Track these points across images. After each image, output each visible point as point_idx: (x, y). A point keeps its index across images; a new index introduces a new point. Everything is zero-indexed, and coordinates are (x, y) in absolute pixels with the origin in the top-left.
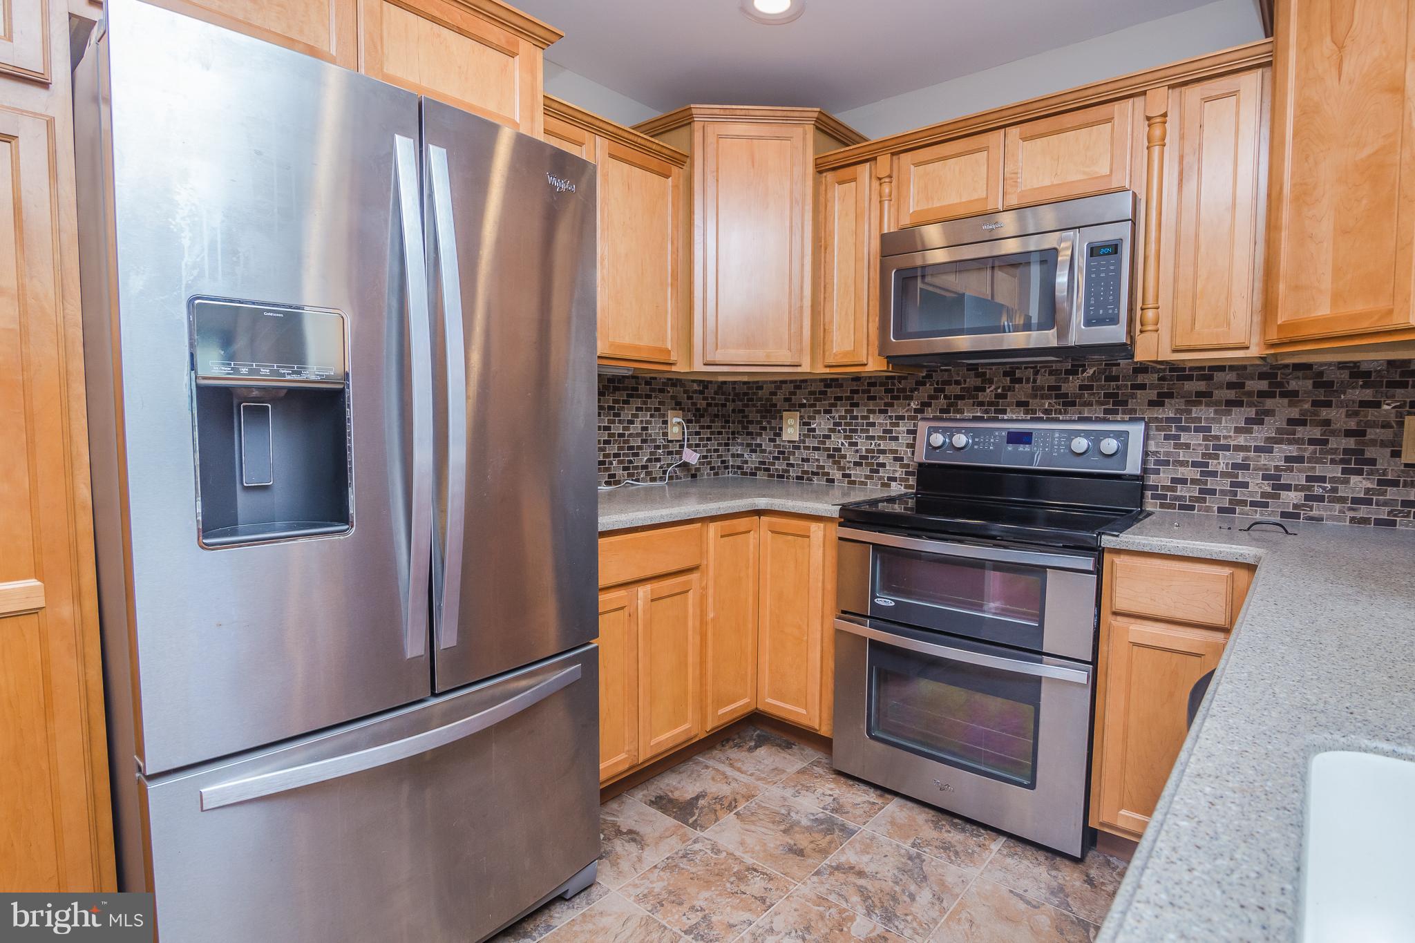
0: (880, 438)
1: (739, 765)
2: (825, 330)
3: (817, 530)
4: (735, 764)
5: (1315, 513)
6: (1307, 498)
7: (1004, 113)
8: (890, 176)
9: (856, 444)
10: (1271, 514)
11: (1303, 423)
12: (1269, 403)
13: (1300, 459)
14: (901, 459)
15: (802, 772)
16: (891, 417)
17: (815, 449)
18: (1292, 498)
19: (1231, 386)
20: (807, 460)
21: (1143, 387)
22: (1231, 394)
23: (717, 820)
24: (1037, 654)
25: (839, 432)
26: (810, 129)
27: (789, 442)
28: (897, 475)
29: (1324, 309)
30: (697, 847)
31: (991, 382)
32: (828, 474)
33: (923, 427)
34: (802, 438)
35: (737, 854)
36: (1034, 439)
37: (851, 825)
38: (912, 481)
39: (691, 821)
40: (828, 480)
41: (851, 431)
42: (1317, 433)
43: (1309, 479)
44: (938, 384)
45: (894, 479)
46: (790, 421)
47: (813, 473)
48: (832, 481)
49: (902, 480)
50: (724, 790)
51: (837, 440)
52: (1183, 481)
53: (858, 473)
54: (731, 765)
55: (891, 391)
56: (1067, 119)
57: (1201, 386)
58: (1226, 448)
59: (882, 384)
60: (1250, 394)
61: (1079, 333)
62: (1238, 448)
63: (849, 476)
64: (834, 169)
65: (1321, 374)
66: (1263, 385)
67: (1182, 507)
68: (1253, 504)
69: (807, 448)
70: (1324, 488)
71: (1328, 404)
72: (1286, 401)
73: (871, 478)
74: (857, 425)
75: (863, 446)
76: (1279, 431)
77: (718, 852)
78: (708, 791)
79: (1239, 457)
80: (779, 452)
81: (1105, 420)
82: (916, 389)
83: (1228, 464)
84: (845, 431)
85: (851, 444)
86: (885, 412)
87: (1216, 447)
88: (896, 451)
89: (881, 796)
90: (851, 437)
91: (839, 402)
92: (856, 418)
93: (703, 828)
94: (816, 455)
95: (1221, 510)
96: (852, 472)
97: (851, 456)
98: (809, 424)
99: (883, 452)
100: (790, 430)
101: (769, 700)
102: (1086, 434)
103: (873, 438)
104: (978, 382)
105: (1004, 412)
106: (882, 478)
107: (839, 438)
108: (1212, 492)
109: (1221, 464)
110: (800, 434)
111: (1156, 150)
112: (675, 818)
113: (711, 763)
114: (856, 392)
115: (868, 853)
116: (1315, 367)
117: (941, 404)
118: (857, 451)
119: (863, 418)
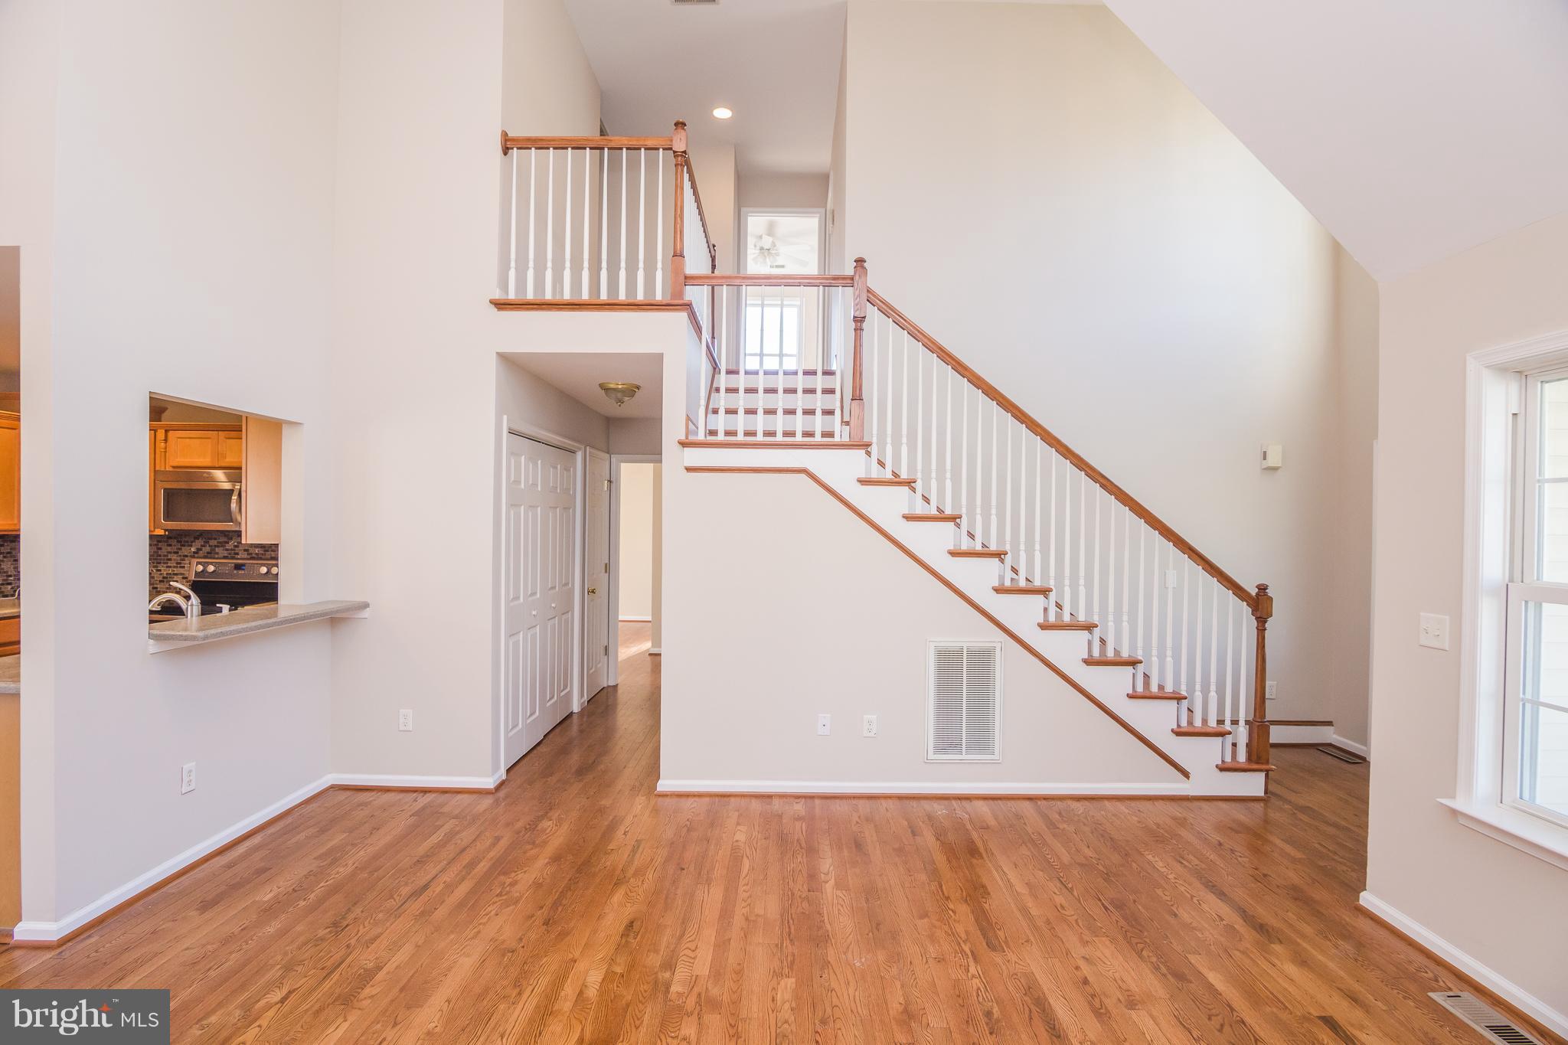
0: (174, 567)
8: (167, 440)
9: (160, 570)
14: (186, 578)
16: (180, 556)
31: (231, 539)
33: (194, 562)
44: (205, 539)
53: (163, 587)
55: (180, 542)
63: (156, 588)
74: (161, 560)
75: (165, 571)
82: (194, 541)
86: (177, 553)
88: (183, 574)
90: (157, 567)
92: (160, 556)
96: (158, 586)
97: (157, 577)
99: (176, 574)
103: (170, 567)
104: (226, 540)
105: (238, 554)
114: (160, 542)
117: (208, 549)
118: (161, 574)
119: (165, 556)
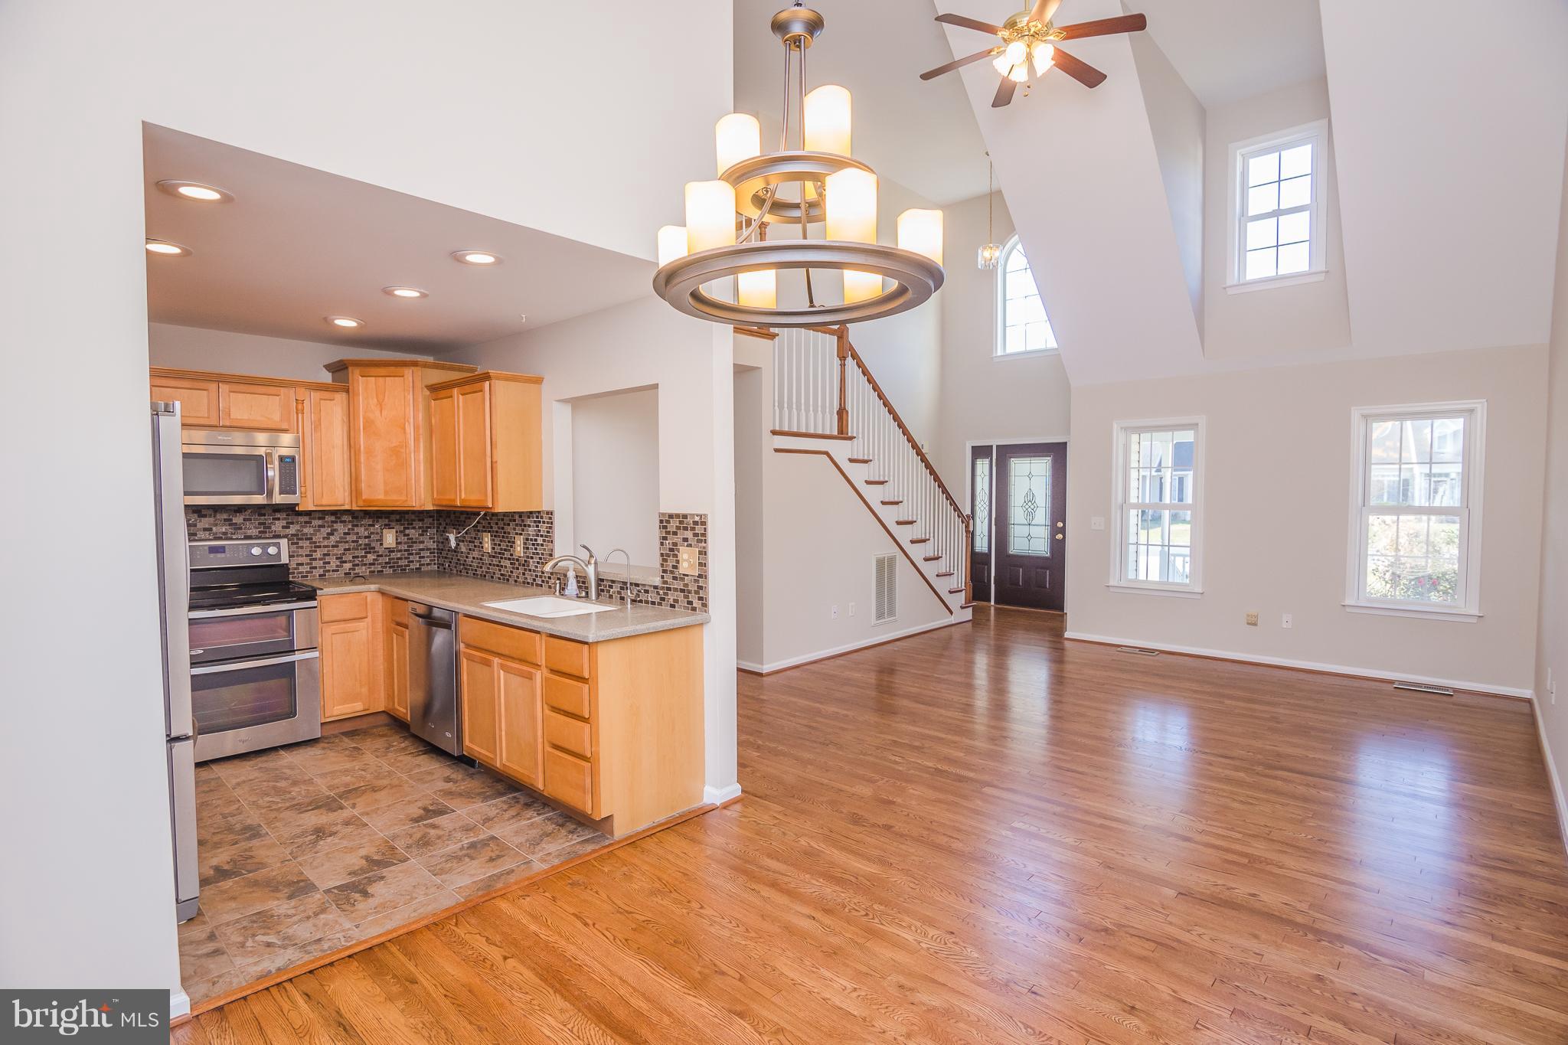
5: (356, 571)
6: (354, 565)
10: (340, 573)
11: (348, 534)
12: (336, 526)
13: (349, 549)
18: (348, 566)
19: (320, 518)
21: (279, 519)
24: (292, 651)
29: (381, 497)
36: (227, 550)
42: (354, 537)
43: (353, 557)
52: (302, 564)
56: (256, 389)
58: (320, 547)
60: (327, 522)
61: (278, 499)
62: (325, 547)
65: (356, 514)
67: (302, 577)
68: (333, 571)
70: (359, 560)
71: (357, 526)
72: (342, 525)
79: (325, 551)
81: (261, 538)
83: (321, 554)
87: (315, 547)
95: (320, 575)
102: (258, 545)
108: (315, 568)
109: (318, 554)
111: (300, 415)
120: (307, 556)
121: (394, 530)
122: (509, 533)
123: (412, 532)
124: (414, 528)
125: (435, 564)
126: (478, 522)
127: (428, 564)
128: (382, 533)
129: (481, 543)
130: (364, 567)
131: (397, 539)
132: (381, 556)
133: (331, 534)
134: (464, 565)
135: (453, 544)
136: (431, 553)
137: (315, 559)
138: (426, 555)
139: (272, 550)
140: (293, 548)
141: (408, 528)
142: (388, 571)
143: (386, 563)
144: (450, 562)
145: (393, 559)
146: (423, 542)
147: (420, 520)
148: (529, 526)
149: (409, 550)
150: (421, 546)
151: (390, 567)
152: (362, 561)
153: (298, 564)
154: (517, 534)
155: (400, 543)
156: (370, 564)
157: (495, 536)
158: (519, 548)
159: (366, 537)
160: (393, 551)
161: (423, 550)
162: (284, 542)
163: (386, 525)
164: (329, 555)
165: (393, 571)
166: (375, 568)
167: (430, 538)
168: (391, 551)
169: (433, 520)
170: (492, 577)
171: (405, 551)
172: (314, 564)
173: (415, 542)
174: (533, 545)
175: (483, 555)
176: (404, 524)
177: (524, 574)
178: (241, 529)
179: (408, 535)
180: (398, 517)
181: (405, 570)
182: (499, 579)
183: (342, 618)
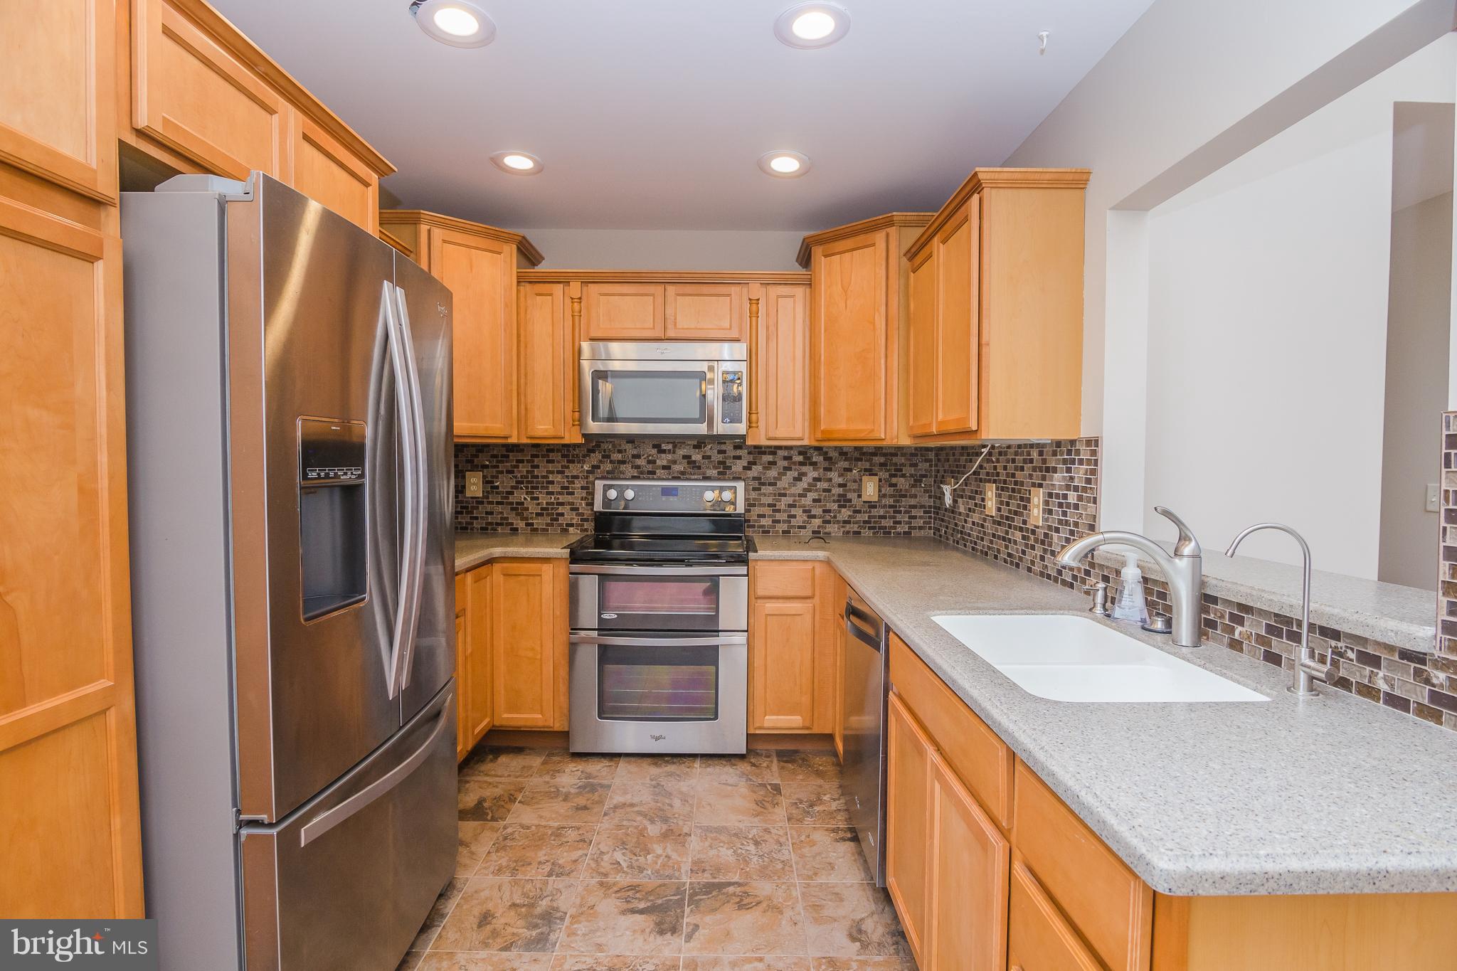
0: (559, 493)
1: (493, 773)
2: (526, 409)
3: (547, 570)
4: (490, 773)
5: (827, 530)
6: (825, 522)
7: (665, 275)
8: (580, 298)
9: (537, 498)
10: (808, 532)
11: (819, 480)
12: (804, 469)
13: (819, 501)
14: (577, 509)
15: (544, 763)
16: (567, 477)
17: (498, 503)
18: (817, 522)
19: (785, 458)
20: (492, 513)
21: (739, 458)
22: (786, 463)
23: (509, 811)
24: (716, 632)
25: (522, 488)
26: (514, 247)
27: (472, 498)
28: (574, 522)
30: (509, 830)
32: (512, 524)
33: (599, 484)
34: (485, 494)
35: (543, 823)
36: (680, 492)
37: (605, 782)
38: (590, 526)
39: (489, 818)
40: (511, 529)
41: (532, 488)
42: (825, 485)
43: (824, 511)
44: (604, 452)
45: (572, 525)
46: (473, 480)
47: (497, 524)
48: (517, 529)
49: (578, 525)
50: (498, 791)
51: (521, 496)
52: (763, 516)
53: (539, 523)
54: (487, 775)
55: (567, 456)
56: (705, 289)
57: (770, 458)
58: (785, 495)
59: (558, 451)
60: (795, 463)
61: (721, 428)
62: (791, 495)
64: (530, 282)
65: (826, 453)
66: (801, 458)
67: (763, 532)
69: (492, 503)
70: (831, 516)
71: (830, 470)
72: (811, 468)
73: (552, 525)
74: (538, 482)
75: (544, 499)
76: (809, 484)
77: (528, 828)
78: (484, 796)
79: (790, 500)
80: (462, 507)
81: (719, 479)
82: (588, 455)
83: (785, 505)
84: (527, 488)
85: (532, 499)
86: (562, 472)
87: (780, 495)
88: (572, 503)
89: (612, 760)
90: (533, 493)
91: (521, 465)
92: (537, 477)
93: (503, 819)
94: (500, 508)
96: (534, 521)
97: (533, 508)
98: (492, 482)
99: (562, 504)
100: (473, 488)
101: (505, 716)
102: (712, 488)
103: (552, 493)
104: (635, 451)
105: (655, 473)
106: (562, 525)
107: (522, 493)
108: (778, 522)
109: (782, 504)
110: (483, 491)
111: (754, 319)
112: (474, 820)
113: (468, 779)
114: (537, 456)
115: (628, 793)
116: (824, 450)
117: (609, 467)
118: (538, 504)
119: (543, 477)
120: (769, 505)
121: (877, 478)
122: (1022, 484)
123: (902, 483)
124: (903, 476)
125: (930, 528)
126: (981, 467)
127: (920, 528)
128: (861, 480)
129: (983, 500)
130: (836, 526)
131: (880, 491)
132: (859, 512)
133: (798, 479)
134: (962, 532)
135: (948, 500)
136: (925, 512)
137: (779, 511)
138: (918, 515)
139: (727, 496)
140: (754, 495)
141: (895, 476)
142: (867, 533)
143: (865, 522)
144: (947, 527)
145: (875, 517)
146: (915, 496)
147: (911, 465)
148: (1055, 470)
149: (896, 507)
150: (913, 502)
151: (869, 528)
152: (835, 517)
153: (759, 516)
154: (1034, 485)
155: (884, 496)
156: (845, 522)
157: (1003, 489)
158: (1036, 511)
159: (840, 485)
160: (875, 507)
161: (914, 507)
162: (740, 486)
163: (866, 470)
164: (794, 506)
165: (874, 533)
166: (853, 528)
167: (925, 491)
168: (872, 505)
169: (931, 466)
170: (996, 557)
171: (891, 506)
172: (778, 516)
173: (905, 496)
174: (1060, 505)
175: (985, 520)
176: (889, 470)
177: (1042, 558)
178: (699, 468)
179: (895, 485)
180: (882, 460)
181: (890, 533)
182: (1005, 561)
183: (780, 594)
